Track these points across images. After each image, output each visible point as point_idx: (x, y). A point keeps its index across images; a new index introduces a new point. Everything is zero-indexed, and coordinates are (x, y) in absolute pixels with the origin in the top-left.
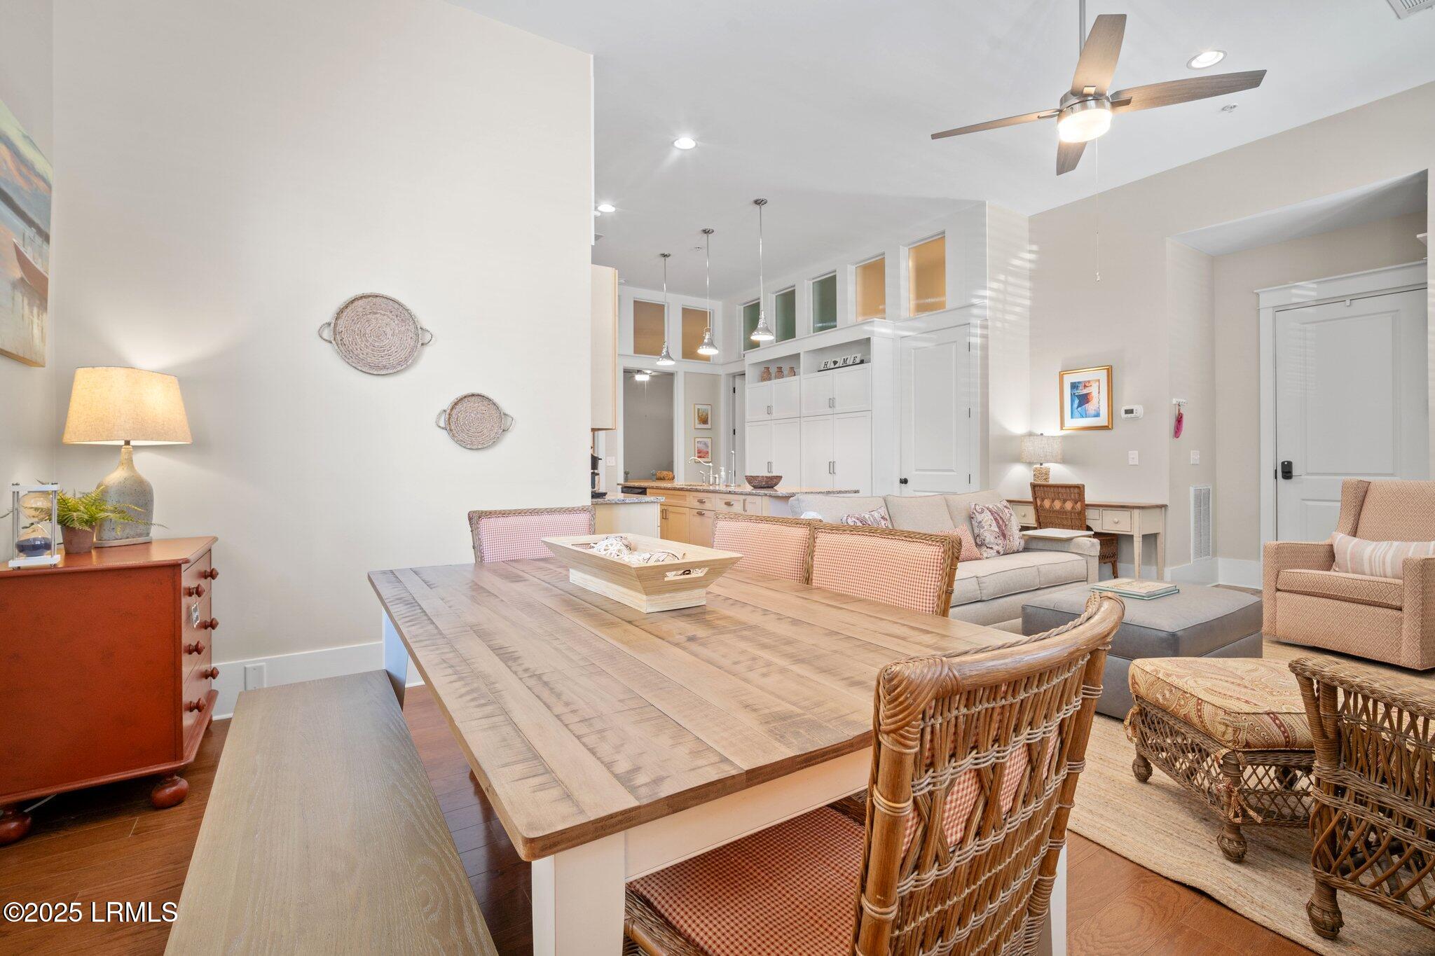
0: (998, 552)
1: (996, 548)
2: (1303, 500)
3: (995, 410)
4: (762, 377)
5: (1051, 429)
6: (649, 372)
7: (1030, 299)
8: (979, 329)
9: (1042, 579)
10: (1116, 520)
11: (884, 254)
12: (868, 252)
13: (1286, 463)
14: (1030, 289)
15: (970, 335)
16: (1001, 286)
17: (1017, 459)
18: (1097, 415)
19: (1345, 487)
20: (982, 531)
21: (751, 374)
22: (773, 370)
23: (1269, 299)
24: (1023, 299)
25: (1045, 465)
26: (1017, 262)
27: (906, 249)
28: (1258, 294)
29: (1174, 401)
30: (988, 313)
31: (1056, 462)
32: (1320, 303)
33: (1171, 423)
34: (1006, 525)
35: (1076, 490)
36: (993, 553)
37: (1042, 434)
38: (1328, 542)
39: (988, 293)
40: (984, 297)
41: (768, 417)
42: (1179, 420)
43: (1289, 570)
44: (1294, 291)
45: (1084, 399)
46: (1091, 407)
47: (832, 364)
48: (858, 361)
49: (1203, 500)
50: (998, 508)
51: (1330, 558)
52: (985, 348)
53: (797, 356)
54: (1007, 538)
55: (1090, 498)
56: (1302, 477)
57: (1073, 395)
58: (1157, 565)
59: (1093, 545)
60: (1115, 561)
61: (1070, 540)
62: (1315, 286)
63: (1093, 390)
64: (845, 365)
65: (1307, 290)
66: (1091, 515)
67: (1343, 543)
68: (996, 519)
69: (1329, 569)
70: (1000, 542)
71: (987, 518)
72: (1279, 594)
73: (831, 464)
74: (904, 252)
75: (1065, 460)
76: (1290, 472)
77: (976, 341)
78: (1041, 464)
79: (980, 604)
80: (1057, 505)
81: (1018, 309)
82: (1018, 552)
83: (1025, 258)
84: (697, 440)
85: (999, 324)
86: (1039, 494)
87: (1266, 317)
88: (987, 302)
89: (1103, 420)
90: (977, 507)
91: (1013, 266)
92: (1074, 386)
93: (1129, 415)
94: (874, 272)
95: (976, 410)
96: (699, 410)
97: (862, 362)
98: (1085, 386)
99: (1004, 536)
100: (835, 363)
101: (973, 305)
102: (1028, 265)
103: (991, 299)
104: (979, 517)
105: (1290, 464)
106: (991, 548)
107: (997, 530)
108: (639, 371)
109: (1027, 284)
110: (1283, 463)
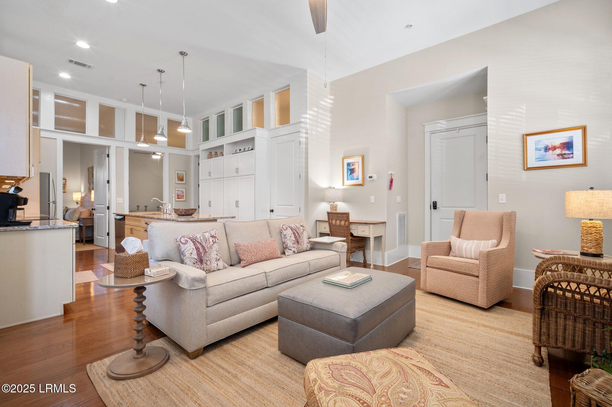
0: (294, 252)
1: (293, 249)
2: (441, 219)
3: (311, 176)
4: (208, 157)
5: (338, 185)
6: (160, 154)
7: (330, 122)
8: (304, 134)
9: (311, 268)
10: (363, 230)
11: (263, 96)
12: (256, 94)
13: (434, 202)
14: (330, 117)
15: (300, 137)
16: (315, 114)
17: (323, 200)
18: (358, 179)
19: (456, 213)
20: (286, 240)
21: (203, 156)
22: (213, 153)
23: (428, 128)
24: (327, 121)
25: (336, 203)
26: (323, 103)
27: (274, 93)
28: (424, 125)
29: (389, 173)
30: (308, 126)
31: (340, 201)
32: (448, 130)
33: (387, 183)
34: (299, 236)
35: (346, 215)
36: (291, 252)
37: (334, 188)
38: (448, 241)
39: (308, 116)
40: (306, 118)
41: (209, 178)
42: (391, 182)
43: (432, 256)
44: (438, 125)
45: (352, 171)
46: (355, 175)
47: (239, 151)
48: (250, 149)
49: (402, 219)
50: (297, 226)
51: (449, 249)
52: (307, 144)
53: (222, 147)
54: (300, 243)
55: (352, 219)
56: (440, 208)
57: (348, 169)
58: (382, 251)
59: (343, 246)
60: (364, 249)
61: (332, 243)
62: (445, 122)
63: (356, 167)
64: (244, 151)
65: (443, 124)
66: (353, 227)
67: (456, 241)
68: (294, 233)
69: (448, 255)
70: (295, 246)
71: (289, 232)
72: (427, 268)
73: (237, 202)
74: (272, 95)
75: (344, 200)
76: (436, 206)
77: (303, 140)
78: (334, 202)
79: (267, 289)
80: (338, 222)
81: (324, 126)
82: (307, 251)
83: (328, 101)
84: (177, 189)
85: (314, 133)
86: (331, 217)
87: (427, 135)
88: (308, 121)
89: (360, 181)
90: (284, 227)
91: (321, 104)
92: (348, 165)
93: (371, 179)
94: (260, 104)
95: (303, 175)
96: (178, 173)
97: (252, 149)
98: (353, 165)
99: (298, 242)
100: (240, 150)
101: (302, 122)
102: (329, 106)
103: (309, 119)
104: (285, 232)
105: (436, 202)
106: (291, 250)
107: (294, 239)
108: (154, 153)
109: (329, 115)
110: (433, 202)
